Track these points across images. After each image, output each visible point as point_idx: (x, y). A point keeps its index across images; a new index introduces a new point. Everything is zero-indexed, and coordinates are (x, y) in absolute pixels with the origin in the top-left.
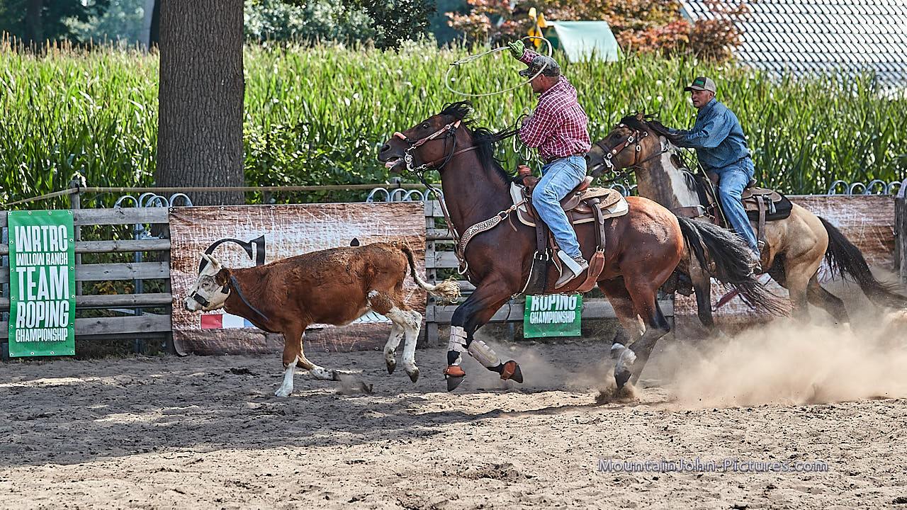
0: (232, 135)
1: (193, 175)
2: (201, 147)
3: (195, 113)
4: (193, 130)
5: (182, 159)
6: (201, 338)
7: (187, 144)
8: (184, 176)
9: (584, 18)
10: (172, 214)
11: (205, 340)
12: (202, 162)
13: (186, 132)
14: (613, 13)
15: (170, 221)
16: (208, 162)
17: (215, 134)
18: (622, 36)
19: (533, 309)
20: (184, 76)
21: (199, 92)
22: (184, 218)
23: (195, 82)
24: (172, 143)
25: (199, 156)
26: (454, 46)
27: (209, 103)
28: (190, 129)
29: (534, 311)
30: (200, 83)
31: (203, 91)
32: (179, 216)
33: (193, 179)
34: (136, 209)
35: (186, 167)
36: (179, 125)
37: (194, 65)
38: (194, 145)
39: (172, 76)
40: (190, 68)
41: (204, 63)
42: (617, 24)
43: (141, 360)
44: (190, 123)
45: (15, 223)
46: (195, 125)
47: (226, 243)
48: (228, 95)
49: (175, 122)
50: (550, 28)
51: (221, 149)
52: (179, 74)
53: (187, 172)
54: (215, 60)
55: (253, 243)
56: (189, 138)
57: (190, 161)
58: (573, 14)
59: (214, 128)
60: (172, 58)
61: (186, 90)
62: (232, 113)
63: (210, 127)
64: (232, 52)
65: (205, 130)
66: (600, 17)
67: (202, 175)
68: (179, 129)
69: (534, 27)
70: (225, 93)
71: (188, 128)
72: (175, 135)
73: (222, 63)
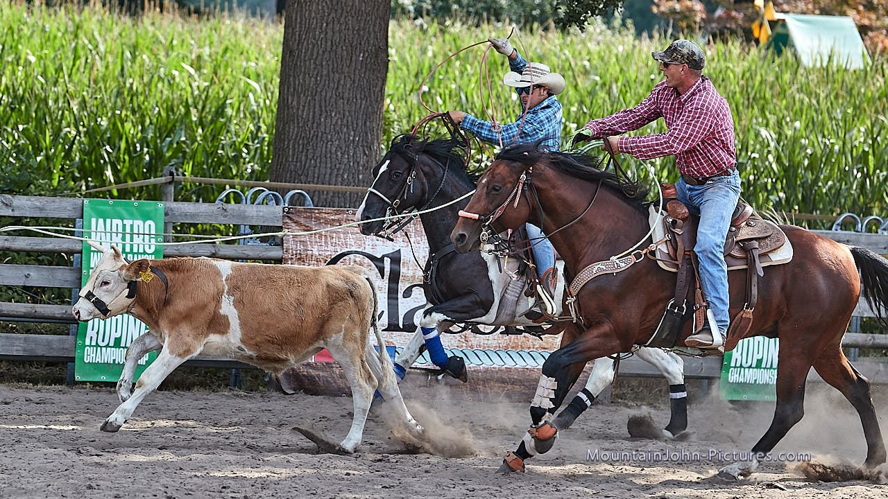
0: (368, 123)
1: (317, 170)
2: (329, 137)
3: (324, 94)
4: (321, 115)
5: (305, 151)
6: (313, 372)
7: (312, 132)
8: (305, 171)
9: (825, 12)
10: (287, 214)
11: (318, 376)
12: (328, 156)
13: (311, 116)
14: (861, 8)
15: (284, 223)
16: (337, 155)
17: (348, 121)
18: (871, 38)
19: (733, 364)
20: (314, 46)
21: (331, 67)
22: (302, 221)
23: (326, 55)
24: (293, 130)
25: (326, 148)
26: (656, 35)
27: (342, 82)
28: (317, 113)
29: (735, 367)
30: (333, 55)
31: (335, 65)
32: (296, 219)
33: (316, 176)
34: (242, 206)
35: (308, 161)
36: (304, 107)
37: (326, 33)
38: (320, 134)
39: (298, 46)
40: (322, 36)
41: (340, 31)
42: (866, 22)
43: (238, 396)
44: (317, 106)
45: (93, 214)
46: (324, 108)
47: (352, 256)
48: (367, 74)
49: (299, 103)
50: (780, 23)
51: (354, 140)
52: (308, 44)
53: (309, 166)
54: (353, 29)
55: (385, 258)
56: (315, 125)
57: (314, 153)
58: (810, 6)
59: (347, 114)
60: (301, 23)
61: (315, 63)
62: (370, 96)
63: (342, 112)
64: (376, 18)
65: (335, 115)
66: (845, 12)
67: (329, 171)
68: (303, 111)
69: (760, 19)
70: (364, 70)
71: (314, 113)
72: (298, 119)
73: (362, 33)
